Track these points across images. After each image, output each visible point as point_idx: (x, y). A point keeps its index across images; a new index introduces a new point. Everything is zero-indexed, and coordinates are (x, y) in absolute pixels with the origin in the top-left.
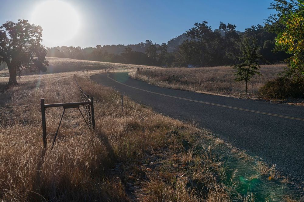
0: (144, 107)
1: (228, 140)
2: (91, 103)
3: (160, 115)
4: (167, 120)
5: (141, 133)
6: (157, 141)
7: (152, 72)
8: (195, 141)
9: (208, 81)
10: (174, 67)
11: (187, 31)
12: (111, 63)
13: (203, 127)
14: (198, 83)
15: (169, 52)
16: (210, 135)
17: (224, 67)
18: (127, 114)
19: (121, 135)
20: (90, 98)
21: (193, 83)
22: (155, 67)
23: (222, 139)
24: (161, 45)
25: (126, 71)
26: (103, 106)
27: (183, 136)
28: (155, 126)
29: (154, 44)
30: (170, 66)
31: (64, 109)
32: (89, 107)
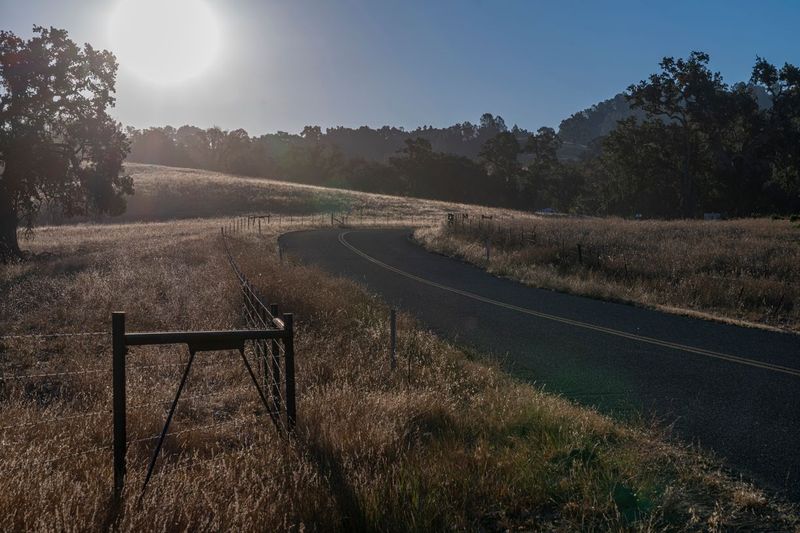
0: (470, 357)
1: (781, 494)
2: (287, 336)
3: (529, 389)
4: (554, 407)
5: (461, 451)
6: (519, 484)
7: (501, 231)
8: (661, 490)
9: (707, 269)
10: (580, 214)
11: (631, 87)
12: (353, 193)
13: (688, 441)
14: (670, 278)
15: (563, 159)
16: (715, 469)
17: (765, 223)
18: (410, 379)
19: (391, 456)
20: (284, 319)
21: (648, 277)
22: (512, 213)
23: (757, 486)
24: (536, 133)
25: (408, 222)
26: (323, 347)
27: (615, 471)
28: (512, 429)
29: (510, 129)
30: (567, 212)
31: (193, 354)
32: (276, 350)
